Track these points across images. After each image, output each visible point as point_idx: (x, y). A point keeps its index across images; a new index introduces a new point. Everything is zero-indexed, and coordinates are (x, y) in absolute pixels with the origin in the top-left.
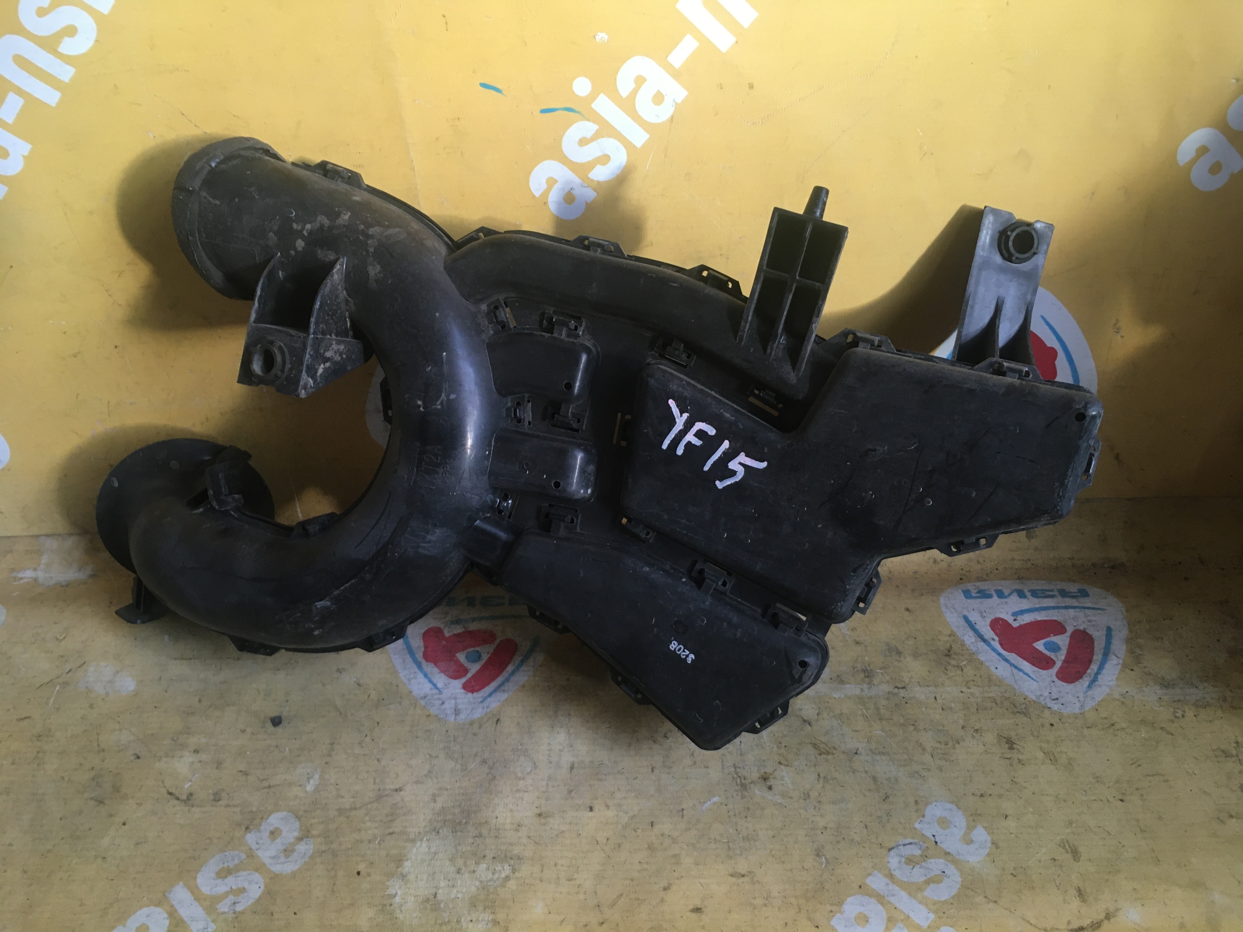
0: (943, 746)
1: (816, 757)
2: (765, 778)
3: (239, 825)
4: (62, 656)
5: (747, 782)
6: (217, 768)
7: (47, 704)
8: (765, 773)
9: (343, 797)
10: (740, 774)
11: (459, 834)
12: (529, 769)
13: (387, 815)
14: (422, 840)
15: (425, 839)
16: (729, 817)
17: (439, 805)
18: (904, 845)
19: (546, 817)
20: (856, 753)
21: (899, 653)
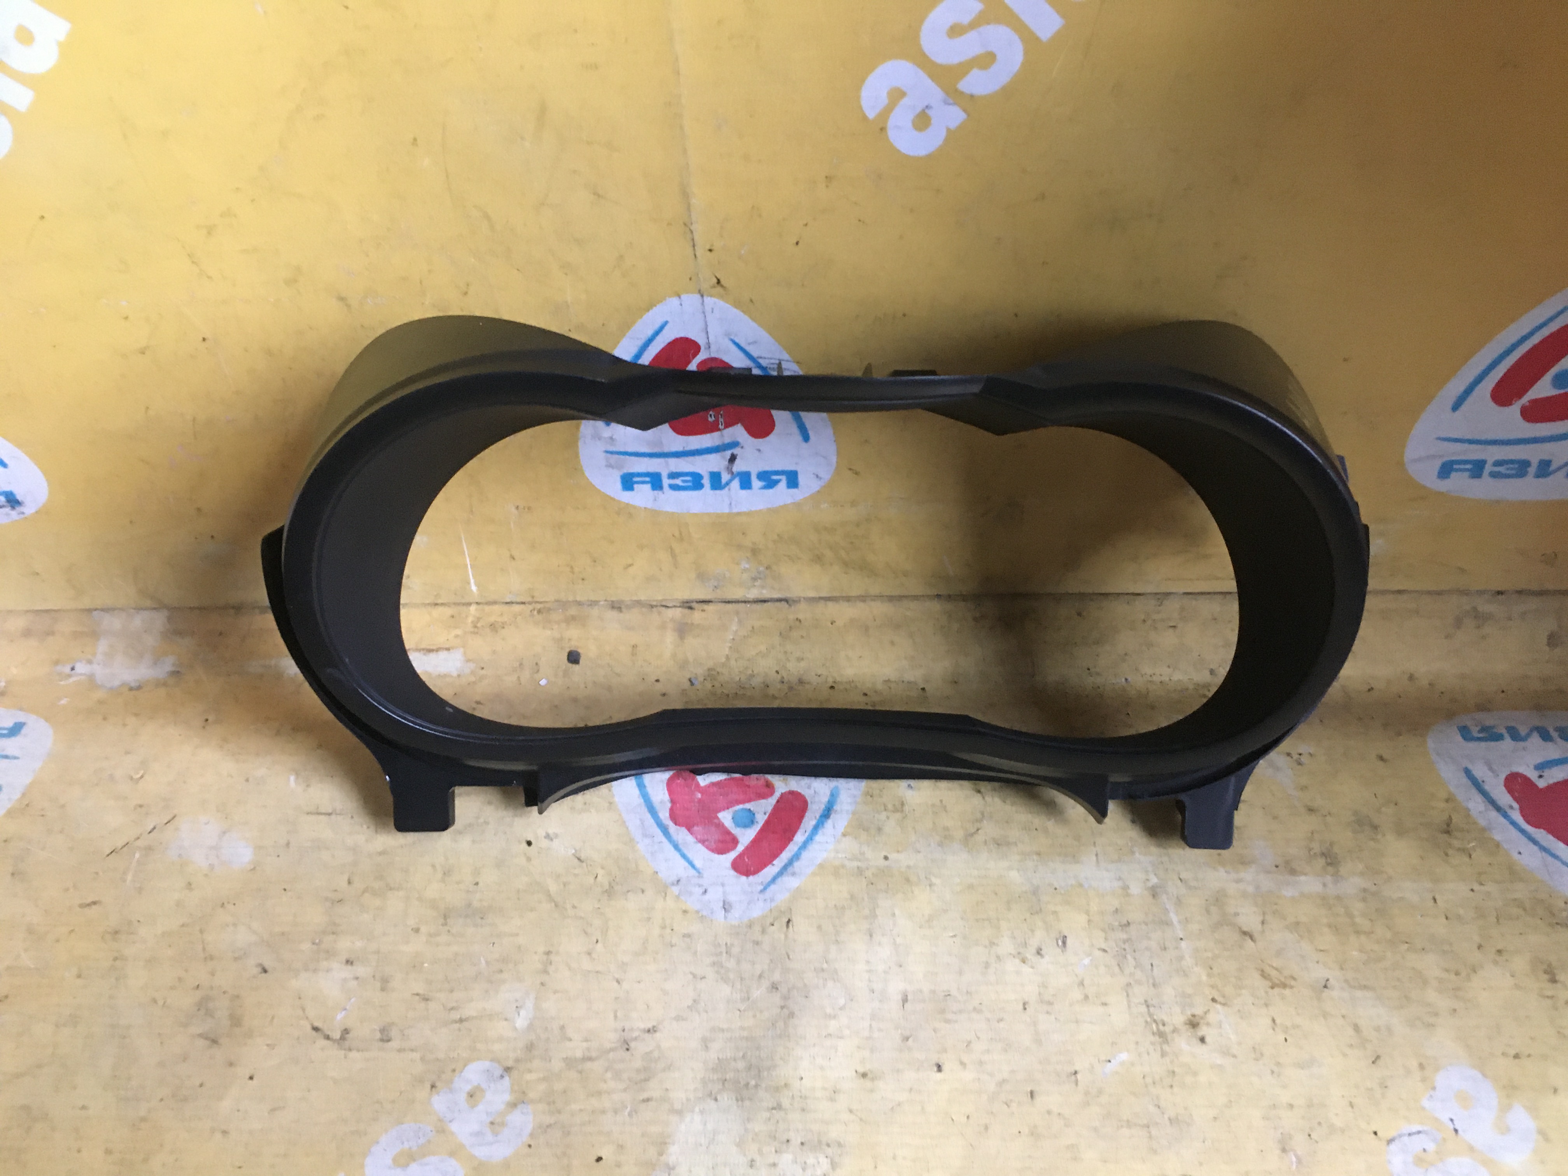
0: (1453, 977)
1: (1267, 993)
2: (1193, 1024)
3: (420, 1080)
4: (141, 806)
5: (1167, 1029)
6: (383, 989)
7: (124, 880)
8: (1194, 1016)
9: (571, 1040)
10: (1155, 1017)
11: (747, 1103)
12: (842, 1001)
13: (638, 1071)
14: (693, 1111)
15: (697, 1109)
16: (1146, 1086)
17: (713, 1055)
18: (1410, 1135)
19: (873, 1079)
20: (1325, 987)
21: (1375, 828)
